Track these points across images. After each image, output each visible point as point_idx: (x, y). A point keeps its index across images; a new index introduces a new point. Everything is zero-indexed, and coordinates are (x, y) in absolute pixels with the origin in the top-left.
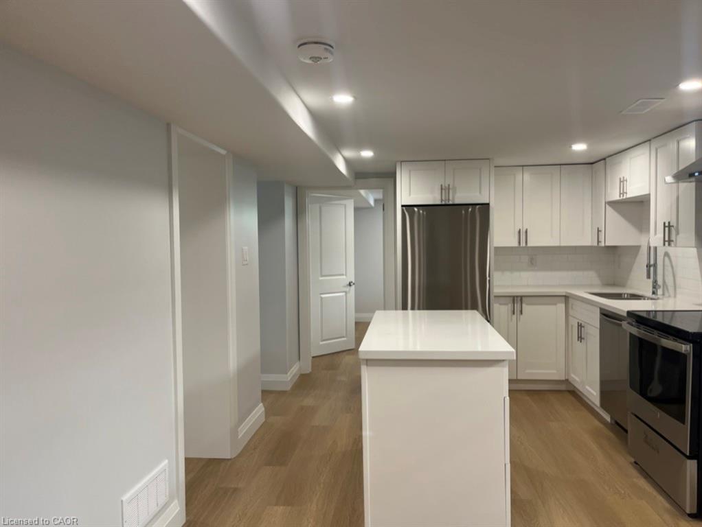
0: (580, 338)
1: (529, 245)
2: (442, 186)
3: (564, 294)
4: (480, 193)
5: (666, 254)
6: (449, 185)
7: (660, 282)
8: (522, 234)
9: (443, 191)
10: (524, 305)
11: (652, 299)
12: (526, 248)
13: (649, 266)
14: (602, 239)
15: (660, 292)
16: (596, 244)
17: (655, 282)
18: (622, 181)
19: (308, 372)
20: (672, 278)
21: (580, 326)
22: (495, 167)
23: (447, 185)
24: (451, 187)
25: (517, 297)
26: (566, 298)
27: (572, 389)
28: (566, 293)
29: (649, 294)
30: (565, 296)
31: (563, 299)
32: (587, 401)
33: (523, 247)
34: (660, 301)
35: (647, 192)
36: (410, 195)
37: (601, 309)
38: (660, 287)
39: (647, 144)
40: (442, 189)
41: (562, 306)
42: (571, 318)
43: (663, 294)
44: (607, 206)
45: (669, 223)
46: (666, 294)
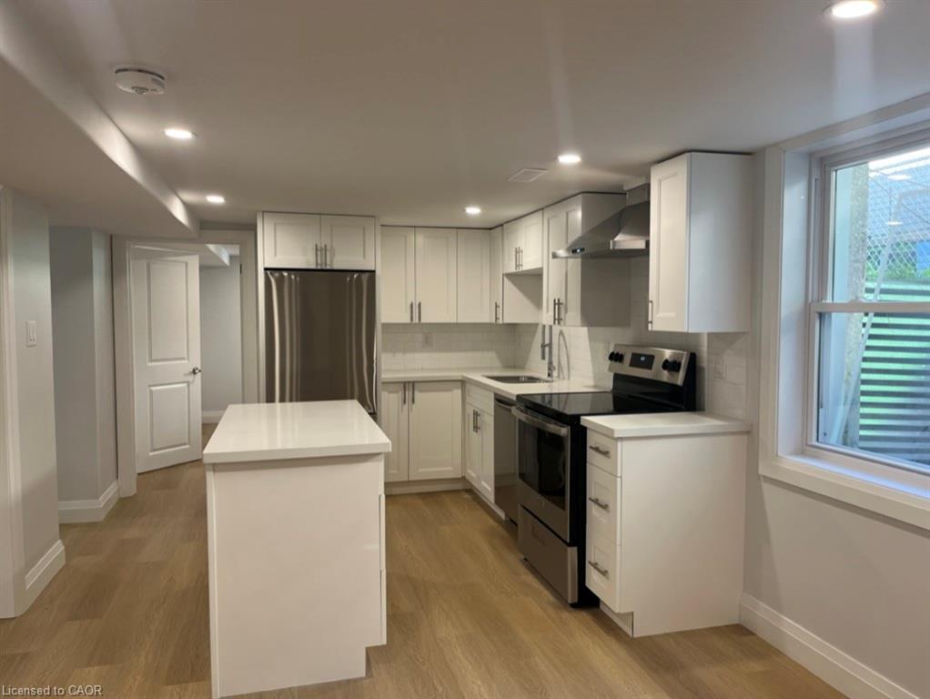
0: (476, 428)
1: (423, 321)
2: (316, 246)
3: (460, 378)
4: (364, 256)
5: (561, 333)
6: (326, 246)
7: (555, 363)
8: (416, 308)
9: (319, 253)
10: (417, 393)
11: (547, 381)
12: (420, 324)
13: (543, 346)
14: (500, 316)
15: (555, 374)
16: (493, 321)
17: (550, 363)
18: (518, 252)
19: (133, 494)
20: (566, 358)
21: (476, 414)
22: (382, 226)
23: (323, 246)
24: (328, 247)
25: (409, 382)
26: (463, 383)
27: (469, 487)
28: (463, 377)
29: (545, 376)
30: (461, 381)
31: (459, 384)
32: (484, 499)
33: (415, 324)
34: (554, 384)
35: (540, 266)
36: (275, 255)
37: (495, 394)
38: (555, 368)
39: (540, 213)
40: (317, 250)
41: (458, 392)
42: (468, 406)
43: (559, 376)
44: (505, 279)
45: (559, 300)
46: (561, 376)
